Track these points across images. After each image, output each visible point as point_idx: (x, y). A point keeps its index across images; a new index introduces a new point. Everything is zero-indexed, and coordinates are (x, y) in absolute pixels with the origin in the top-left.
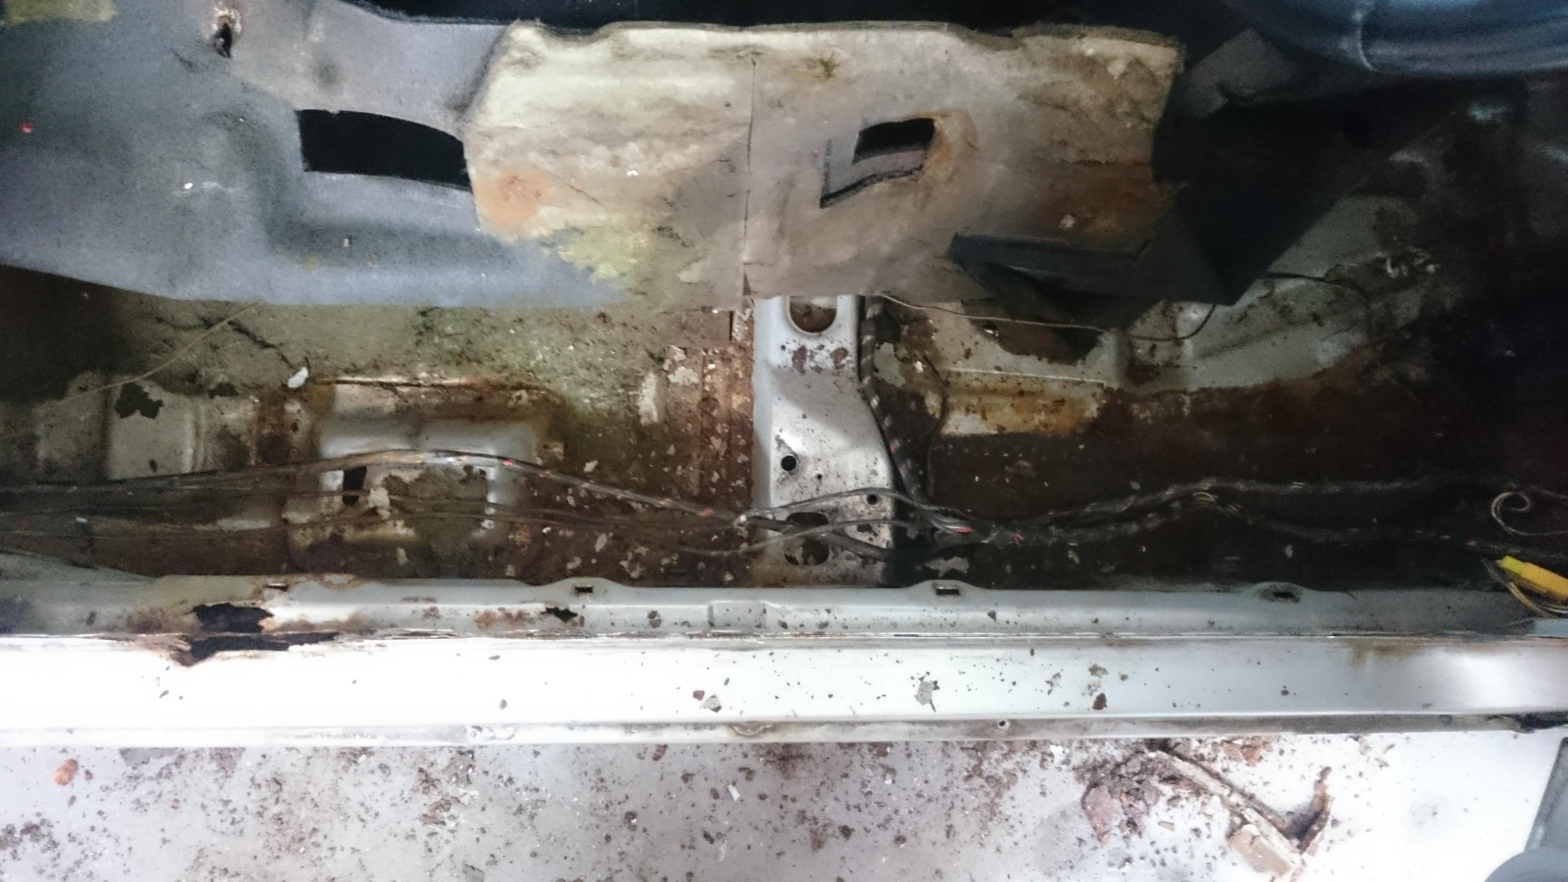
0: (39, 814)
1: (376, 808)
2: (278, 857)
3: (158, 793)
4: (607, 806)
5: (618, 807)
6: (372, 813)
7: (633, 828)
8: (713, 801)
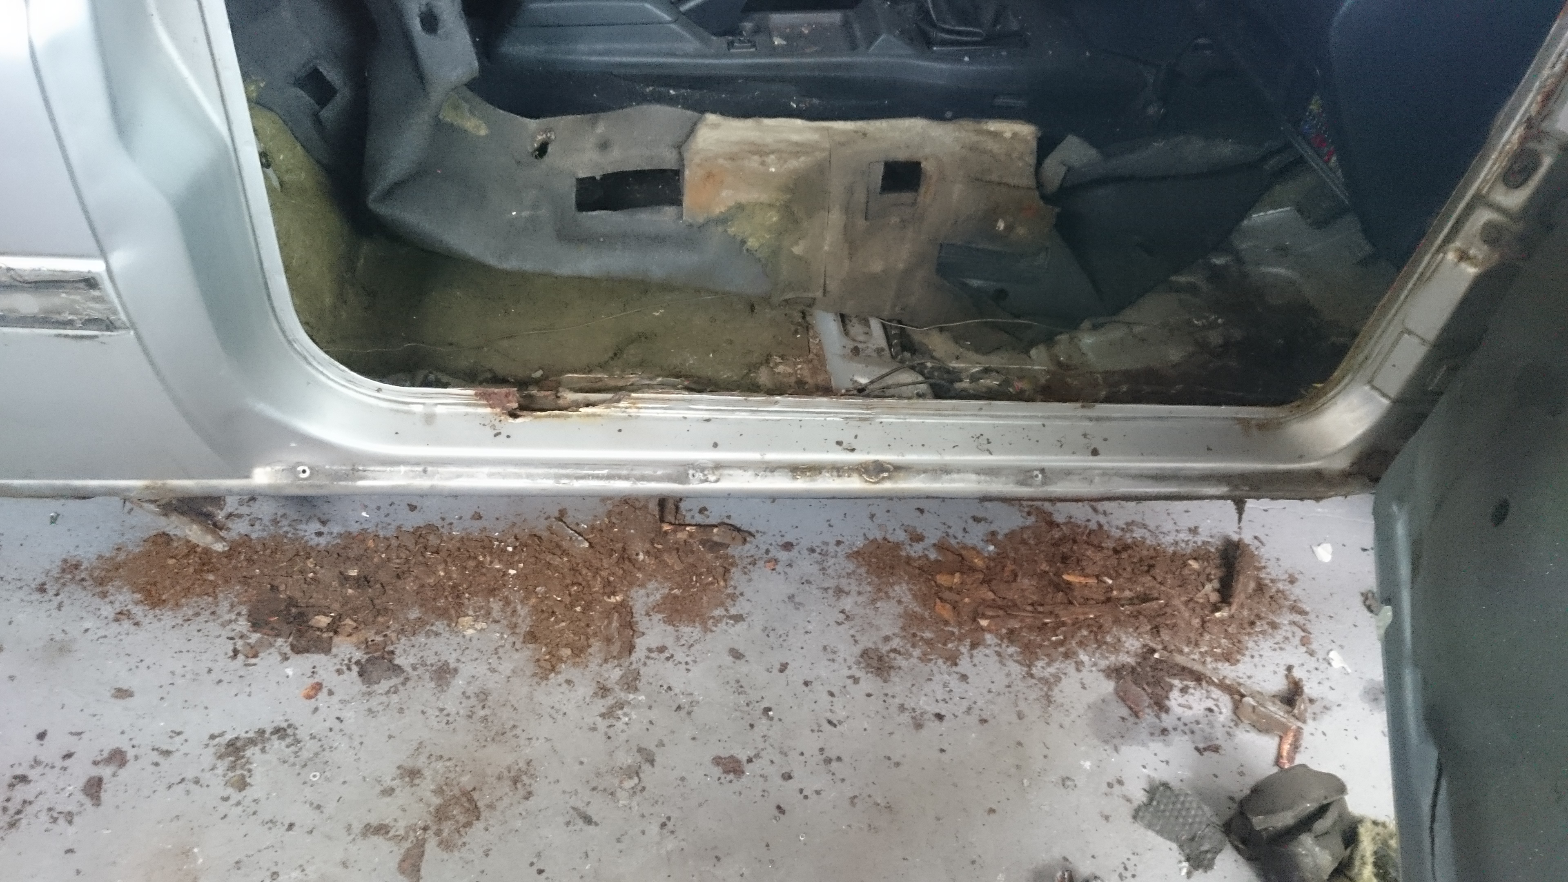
0: (286, 721)
1: (564, 709)
2: (484, 746)
3: (386, 704)
4: (748, 705)
5: (757, 705)
6: (561, 713)
7: (771, 719)
8: (831, 699)
